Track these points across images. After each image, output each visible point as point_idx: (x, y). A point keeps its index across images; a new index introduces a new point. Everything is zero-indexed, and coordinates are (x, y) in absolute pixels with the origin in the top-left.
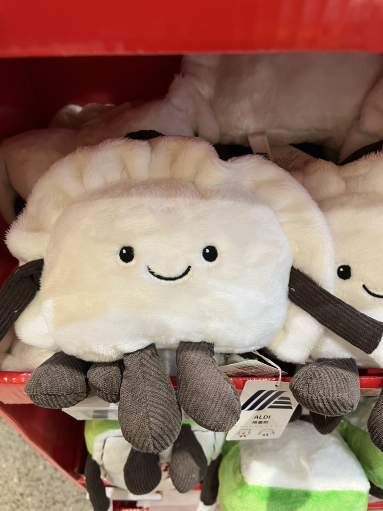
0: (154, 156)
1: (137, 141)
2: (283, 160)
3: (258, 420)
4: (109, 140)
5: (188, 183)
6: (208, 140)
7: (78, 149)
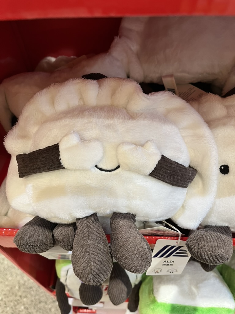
0: (100, 90)
1: (89, 80)
2: (185, 94)
3: (166, 263)
4: (72, 79)
5: (122, 109)
6: (136, 80)
7: (52, 84)
